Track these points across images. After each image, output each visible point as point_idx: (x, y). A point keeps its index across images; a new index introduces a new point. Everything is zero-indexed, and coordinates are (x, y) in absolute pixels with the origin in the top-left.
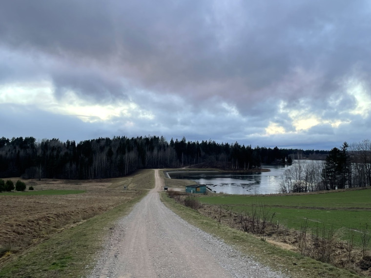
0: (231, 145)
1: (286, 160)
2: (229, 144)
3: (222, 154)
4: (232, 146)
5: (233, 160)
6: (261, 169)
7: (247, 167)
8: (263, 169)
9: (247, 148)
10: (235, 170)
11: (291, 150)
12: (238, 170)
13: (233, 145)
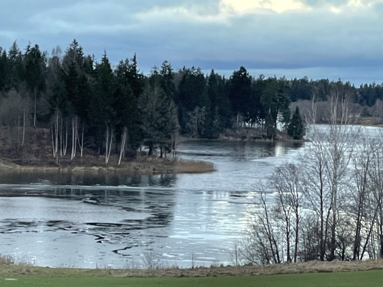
0: (50, 56)
1: (280, 126)
2: (41, 50)
3: (12, 92)
4: (55, 59)
5: (57, 119)
6: (173, 163)
7: (116, 152)
8: (183, 163)
9: (121, 68)
10: (65, 164)
11: (304, 81)
12: (77, 162)
13: (62, 56)
